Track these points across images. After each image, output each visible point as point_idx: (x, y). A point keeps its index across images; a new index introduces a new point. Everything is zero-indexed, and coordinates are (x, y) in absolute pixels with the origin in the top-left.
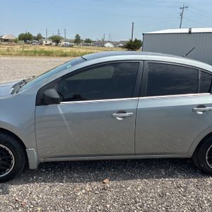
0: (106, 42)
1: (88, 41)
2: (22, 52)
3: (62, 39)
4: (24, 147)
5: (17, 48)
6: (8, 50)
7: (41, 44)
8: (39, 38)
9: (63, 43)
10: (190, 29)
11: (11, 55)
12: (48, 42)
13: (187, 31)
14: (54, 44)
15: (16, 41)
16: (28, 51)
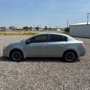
0: (58, 29)
1: (50, 29)
2: (24, 34)
3: (40, 28)
4: (23, 53)
5: (23, 32)
6: (19, 33)
7: (32, 30)
8: (31, 28)
9: (40, 30)
10: (88, 23)
11: (20, 35)
12: (34, 30)
13: (86, 24)
14: (36, 30)
15: (22, 30)
16: (26, 33)
